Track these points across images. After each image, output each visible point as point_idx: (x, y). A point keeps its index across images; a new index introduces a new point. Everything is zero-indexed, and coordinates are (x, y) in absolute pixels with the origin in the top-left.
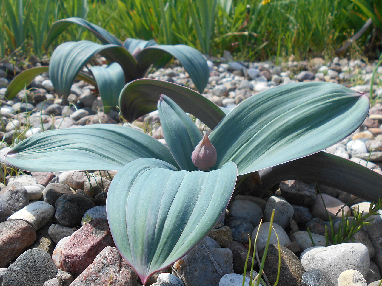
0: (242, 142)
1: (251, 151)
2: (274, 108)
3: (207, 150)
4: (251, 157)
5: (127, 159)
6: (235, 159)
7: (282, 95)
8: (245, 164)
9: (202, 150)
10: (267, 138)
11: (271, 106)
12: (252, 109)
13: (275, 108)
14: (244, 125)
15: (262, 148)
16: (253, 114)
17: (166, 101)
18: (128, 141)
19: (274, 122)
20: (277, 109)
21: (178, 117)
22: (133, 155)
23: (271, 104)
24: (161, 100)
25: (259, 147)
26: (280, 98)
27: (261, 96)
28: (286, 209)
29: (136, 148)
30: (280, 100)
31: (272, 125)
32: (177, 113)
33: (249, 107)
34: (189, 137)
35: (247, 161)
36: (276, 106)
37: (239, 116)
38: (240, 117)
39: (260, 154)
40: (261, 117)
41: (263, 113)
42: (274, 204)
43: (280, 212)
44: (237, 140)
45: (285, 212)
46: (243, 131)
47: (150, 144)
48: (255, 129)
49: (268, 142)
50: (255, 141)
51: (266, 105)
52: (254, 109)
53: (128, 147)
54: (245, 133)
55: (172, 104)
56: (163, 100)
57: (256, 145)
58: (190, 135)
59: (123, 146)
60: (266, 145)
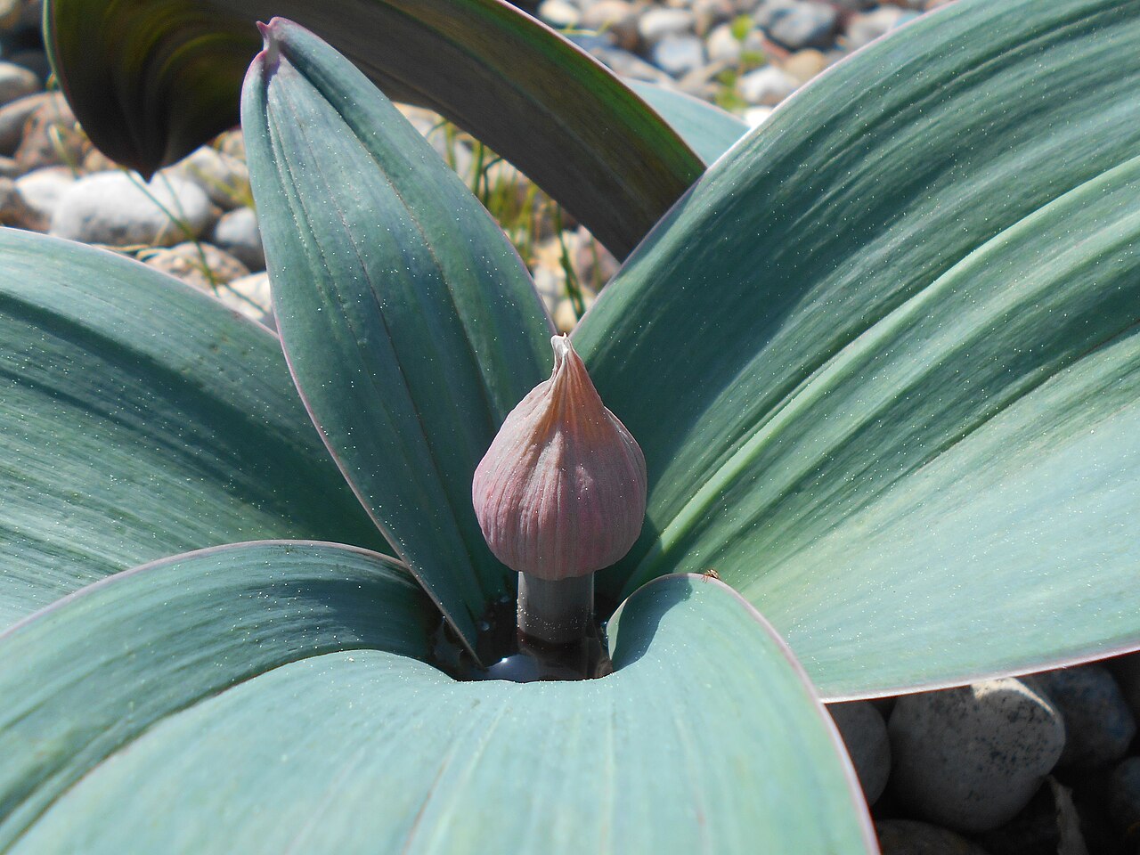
0: (801, 354)
1: (864, 428)
2: (1025, 128)
3: (581, 470)
4: (864, 465)
5: (50, 482)
6: (758, 468)
7: (1088, 30)
8: (821, 505)
9: (540, 468)
10: (983, 349)
11: (1009, 110)
12: (878, 130)
13: (1038, 122)
14: (820, 244)
15: (940, 407)
16: (883, 167)
17: (301, 63)
18: (59, 346)
19: (1036, 230)
20: (1044, 134)
21: (386, 188)
22: (95, 443)
23: (1012, 95)
24: (264, 58)
25: (921, 403)
26: (1076, 52)
27: (942, 39)
28: (1030, 741)
29: (121, 395)
30: (1072, 66)
31: (1016, 253)
32: (378, 158)
33: (863, 118)
34: (458, 324)
35: (833, 490)
36: (1039, 111)
37: (795, 178)
38: (800, 183)
39: (927, 449)
40: (939, 189)
41: (950, 163)
42: (961, 705)
43: (995, 754)
44: (771, 335)
45: (1021, 754)
46: (808, 284)
47: (211, 360)
48: (890, 273)
49: (987, 372)
50: (894, 357)
51: (977, 104)
52: (894, 131)
53: (64, 388)
54: (822, 292)
55: (342, 93)
56: (284, 60)
57: (900, 386)
58: (463, 316)
59: (26, 383)
60: (972, 392)
